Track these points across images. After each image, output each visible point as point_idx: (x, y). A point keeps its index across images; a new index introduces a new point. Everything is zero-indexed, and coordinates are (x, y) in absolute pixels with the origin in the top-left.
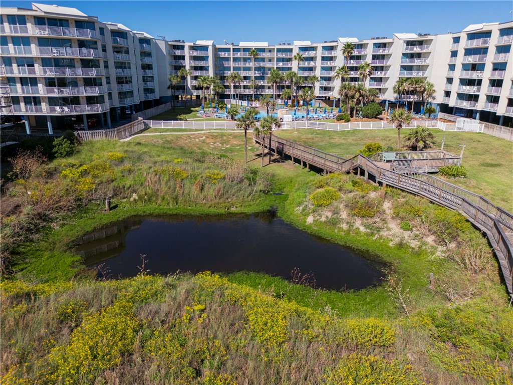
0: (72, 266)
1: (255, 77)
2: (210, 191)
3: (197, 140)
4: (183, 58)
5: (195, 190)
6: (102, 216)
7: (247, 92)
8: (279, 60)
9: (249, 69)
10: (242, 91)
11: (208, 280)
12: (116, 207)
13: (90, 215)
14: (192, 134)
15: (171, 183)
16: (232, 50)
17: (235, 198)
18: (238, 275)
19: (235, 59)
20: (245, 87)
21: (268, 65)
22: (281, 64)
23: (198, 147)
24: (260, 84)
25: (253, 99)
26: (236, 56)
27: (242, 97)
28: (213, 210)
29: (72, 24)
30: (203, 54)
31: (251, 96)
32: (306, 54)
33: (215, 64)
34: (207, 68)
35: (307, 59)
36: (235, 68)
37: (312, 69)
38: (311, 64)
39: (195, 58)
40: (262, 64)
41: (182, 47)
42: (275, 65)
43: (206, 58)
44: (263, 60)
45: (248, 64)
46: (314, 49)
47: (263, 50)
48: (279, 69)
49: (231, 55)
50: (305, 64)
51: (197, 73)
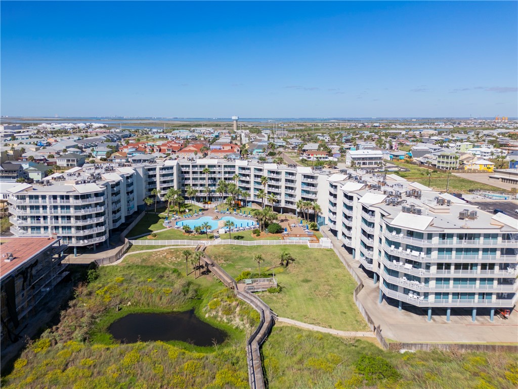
0: (110, 339)
1: (208, 184)
2: (164, 300)
3: (161, 256)
4: (155, 176)
5: (157, 300)
6: (116, 315)
7: (203, 195)
8: (225, 173)
9: (204, 179)
10: (199, 195)
11: (159, 343)
12: (121, 309)
13: (110, 314)
14: (158, 251)
15: (146, 296)
16: (191, 166)
17: (176, 303)
18: (171, 341)
19: (194, 173)
20: (201, 191)
21: (217, 176)
22: (227, 176)
23: (161, 262)
24: (211, 189)
25: (207, 200)
26: (194, 170)
27: (198, 199)
28: (166, 310)
29: (93, 196)
30: (170, 172)
31: (205, 197)
32: (243, 172)
33: (178, 176)
34: (172, 181)
35: (244, 175)
36: (194, 179)
37: (248, 182)
38: (247, 179)
39: (164, 176)
40: (213, 176)
41: (155, 169)
42: (223, 176)
43: (172, 174)
44: (214, 172)
45: (203, 176)
46: (249, 169)
47: (214, 166)
48: (226, 179)
49: (191, 170)
50: (243, 178)
51: (165, 185)
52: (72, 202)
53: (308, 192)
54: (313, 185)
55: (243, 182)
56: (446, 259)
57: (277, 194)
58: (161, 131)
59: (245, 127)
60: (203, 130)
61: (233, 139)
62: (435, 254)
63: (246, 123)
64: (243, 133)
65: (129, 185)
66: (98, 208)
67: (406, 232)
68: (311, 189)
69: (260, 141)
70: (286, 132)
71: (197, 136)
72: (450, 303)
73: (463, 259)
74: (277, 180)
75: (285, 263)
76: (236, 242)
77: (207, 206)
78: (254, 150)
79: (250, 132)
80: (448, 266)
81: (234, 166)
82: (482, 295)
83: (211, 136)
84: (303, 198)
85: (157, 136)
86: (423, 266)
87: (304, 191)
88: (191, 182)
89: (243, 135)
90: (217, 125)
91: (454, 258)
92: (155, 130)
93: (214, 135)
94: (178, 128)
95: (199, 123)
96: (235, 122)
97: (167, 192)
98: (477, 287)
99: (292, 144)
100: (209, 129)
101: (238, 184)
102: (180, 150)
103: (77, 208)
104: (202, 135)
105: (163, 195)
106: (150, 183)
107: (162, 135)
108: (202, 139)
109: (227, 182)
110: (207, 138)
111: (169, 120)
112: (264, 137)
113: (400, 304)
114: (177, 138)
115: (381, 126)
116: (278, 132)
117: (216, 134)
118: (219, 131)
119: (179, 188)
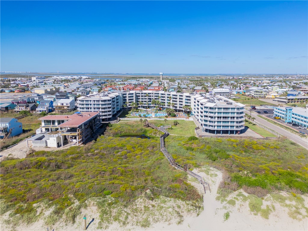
1: (148, 101)
4: (126, 97)
5: (132, 132)
7: (145, 105)
8: (155, 96)
10: (144, 105)
14: (130, 121)
15: (129, 131)
21: (152, 98)
23: (132, 124)
24: (149, 103)
25: (147, 108)
27: (144, 107)
29: (107, 101)
30: (132, 95)
31: (147, 107)
32: (163, 96)
33: (135, 98)
34: (133, 99)
35: (163, 97)
36: (142, 99)
37: (164, 100)
38: (164, 98)
39: (130, 97)
40: (150, 97)
41: (126, 94)
42: (154, 98)
43: (133, 97)
44: (150, 96)
45: (146, 98)
46: (165, 94)
47: (150, 93)
48: (155, 99)
49: (141, 95)
50: (163, 98)
51: (130, 101)
52: (100, 103)
53: (187, 103)
54: (189, 100)
55: (162, 100)
56: (220, 115)
57: (176, 104)
58: (121, 80)
59: (167, 79)
60: (144, 80)
61: (160, 84)
62: (216, 114)
63: (168, 77)
64: (165, 81)
65: (117, 99)
66: (109, 105)
67: (209, 108)
68: (189, 101)
69: (174, 85)
70: (189, 81)
71: (141, 83)
72: (222, 129)
73: (225, 115)
74: (176, 98)
75: (175, 124)
76: (159, 119)
77: (147, 110)
78: (170, 89)
79: (169, 81)
80: (221, 117)
81: (159, 94)
82: (231, 126)
83: (148, 83)
84: (186, 105)
85: (119, 83)
86: (214, 117)
87: (186, 102)
88: (140, 100)
89: (165, 82)
90: (151, 78)
91: (222, 115)
92: (118, 80)
93: (150, 83)
94: (129, 79)
95: (141, 76)
96: (161, 76)
97: (131, 104)
98: (230, 124)
99: (190, 87)
100: (147, 80)
101: (160, 101)
102: (133, 89)
103: (102, 105)
104: (143, 83)
105: (130, 105)
106: (124, 100)
107: (122, 83)
108: (144, 84)
109: (156, 100)
110: (146, 84)
111: (124, 74)
112: (176, 83)
113: (208, 130)
114: (130, 84)
115: (243, 78)
116: (184, 81)
117: (151, 82)
118: (153, 81)
119: (136, 103)
